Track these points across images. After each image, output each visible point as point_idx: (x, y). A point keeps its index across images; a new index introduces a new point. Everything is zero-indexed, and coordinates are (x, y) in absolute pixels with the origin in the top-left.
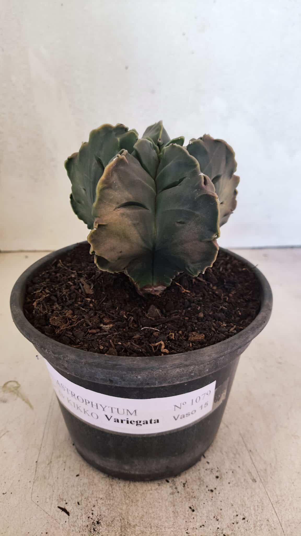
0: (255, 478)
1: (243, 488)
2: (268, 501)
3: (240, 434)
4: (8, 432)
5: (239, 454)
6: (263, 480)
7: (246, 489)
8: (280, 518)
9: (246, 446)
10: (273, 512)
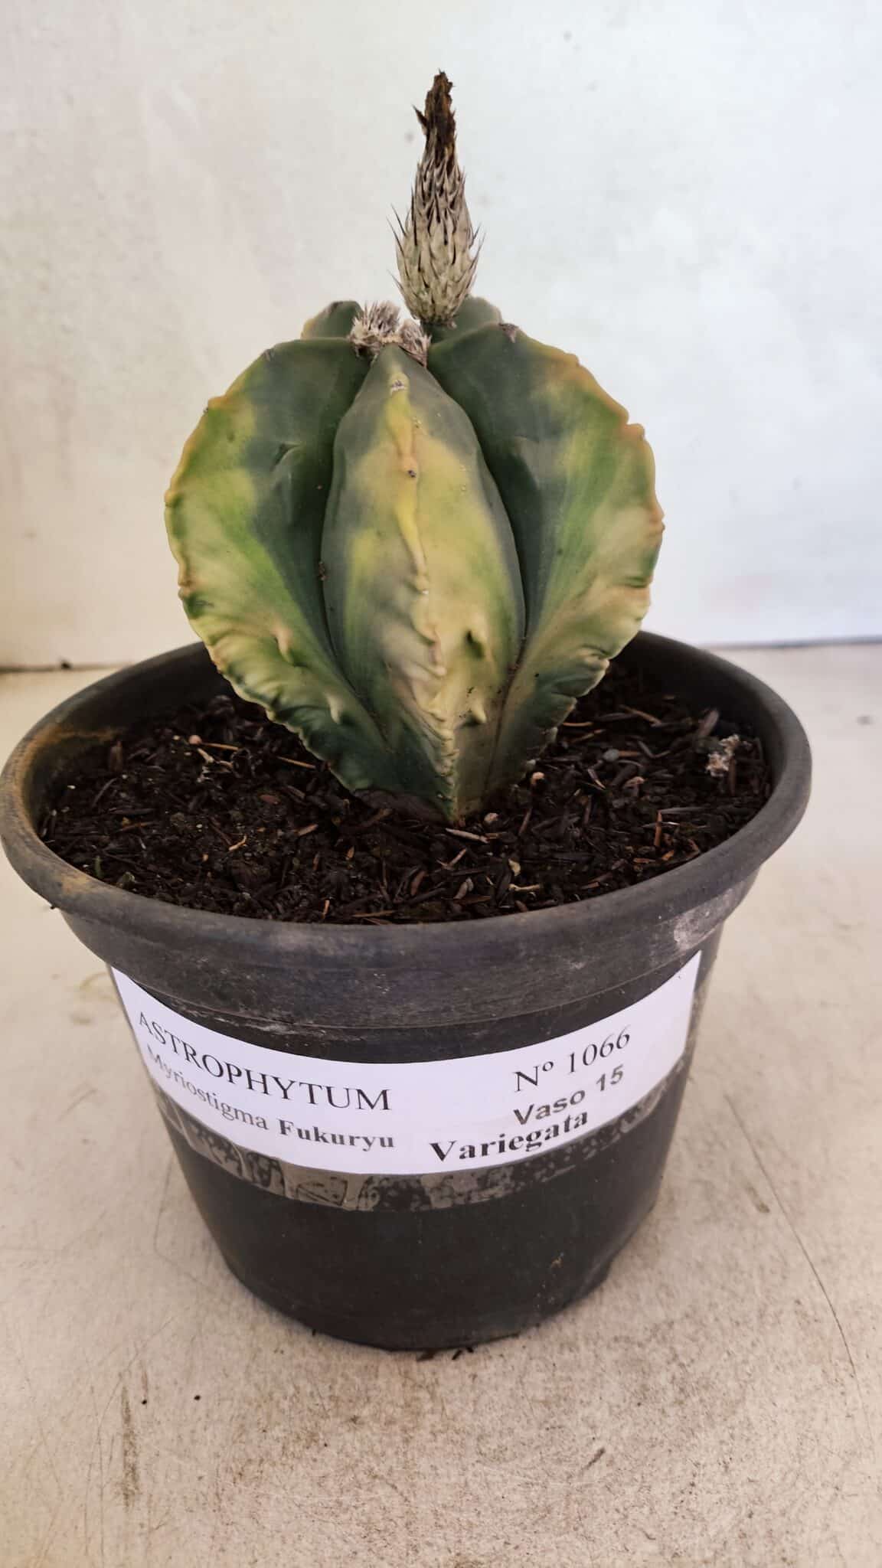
0: (765, 1203)
1: (731, 1225)
2: (801, 1258)
3: (727, 1098)
4: (93, 1091)
5: (722, 1145)
6: (787, 1209)
7: (741, 1228)
8: (832, 1297)
9: (742, 1125)
10: (815, 1283)
